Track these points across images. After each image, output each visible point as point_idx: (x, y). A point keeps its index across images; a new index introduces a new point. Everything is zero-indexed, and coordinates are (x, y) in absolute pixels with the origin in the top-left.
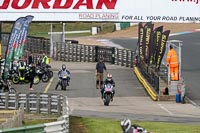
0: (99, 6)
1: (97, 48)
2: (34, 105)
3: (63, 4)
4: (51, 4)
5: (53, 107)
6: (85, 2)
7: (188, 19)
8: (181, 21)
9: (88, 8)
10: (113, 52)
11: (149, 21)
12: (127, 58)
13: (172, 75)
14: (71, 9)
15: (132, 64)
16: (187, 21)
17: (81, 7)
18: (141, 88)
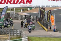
1: (25, 16)
2: (12, 33)
5: (18, 34)
6: (22, 1)
7: (54, 6)
9: (23, 3)
10: (31, 17)
11: (42, 7)
13: (52, 23)
14: (18, 4)
15: (37, 20)
17: (21, 3)
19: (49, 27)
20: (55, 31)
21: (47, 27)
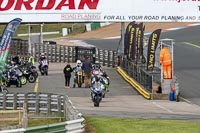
0: (81, 6)
1: (77, 48)
2: (33, 105)
3: (45, 4)
4: (33, 5)
5: (52, 106)
6: (67, 2)
7: (170, 18)
8: (164, 20)
9: (70, 9)
10: (94, 53)
11: (131, 20)
12: (109, 58)
13: (165, 73)
14: (53, 10)
15: (114, 64)
16: (169, 20)
17: (63, 8)
18: (129, 87)
19: (155, 87)
20: (173, 98)
21: (148, 85)
